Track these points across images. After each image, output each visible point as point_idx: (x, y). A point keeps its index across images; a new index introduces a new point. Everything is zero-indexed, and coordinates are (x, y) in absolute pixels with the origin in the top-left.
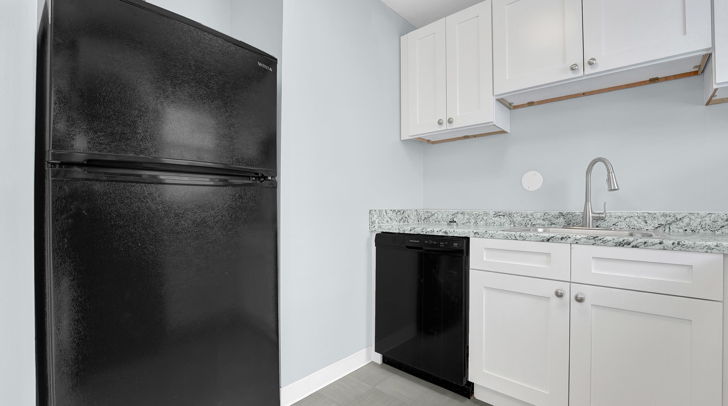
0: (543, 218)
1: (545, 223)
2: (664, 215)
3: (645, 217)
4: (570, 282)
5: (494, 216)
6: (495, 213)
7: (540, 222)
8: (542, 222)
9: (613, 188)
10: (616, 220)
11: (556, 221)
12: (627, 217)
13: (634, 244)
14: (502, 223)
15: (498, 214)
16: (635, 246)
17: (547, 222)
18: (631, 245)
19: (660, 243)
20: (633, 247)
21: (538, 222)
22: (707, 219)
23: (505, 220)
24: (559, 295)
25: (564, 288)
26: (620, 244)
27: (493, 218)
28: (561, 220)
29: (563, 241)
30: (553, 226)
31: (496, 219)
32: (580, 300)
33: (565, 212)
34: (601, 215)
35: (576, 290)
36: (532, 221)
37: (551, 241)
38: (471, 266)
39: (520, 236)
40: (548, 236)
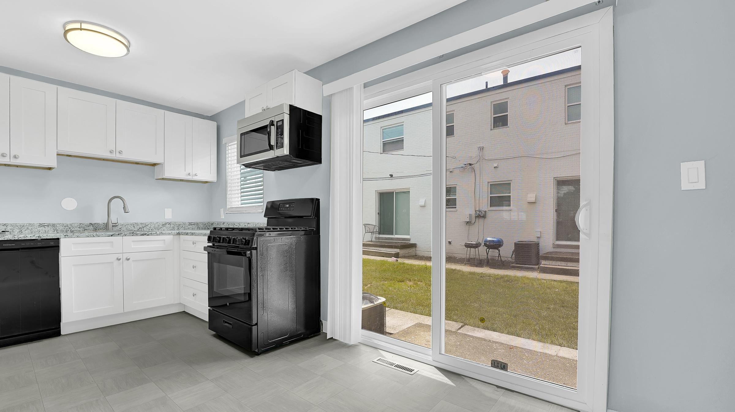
0: (79, 227)
1: (80, 229)
2: (142, 224)
3: (134, 225)
4: (123, 253)
5: (39, 226)
6: (40, 224)
7: (77, 229)
8: (79, 229)
9: (127, 212)
10: (121, 226)
11: (87, 228)
12: (126, 225)
13: (147, 234)
14: (47, 231)
15: (43, 225)
17: (82, 229)
19: (156, 233)
21: (76, 229)
22: (156, 225)
23: (49, 229)
24: (118, 260)
25: (120, 256)
26: (143, 235)
27: (38, 228)
28: (91, 227)
29: (119, 235)
31: (41, 228)
32: (128, 259)
33: (93, 222)
34: (116, 224)
35: (125, 256)
36: (71, 229)
39: (96, 235)
40: (111, 233)
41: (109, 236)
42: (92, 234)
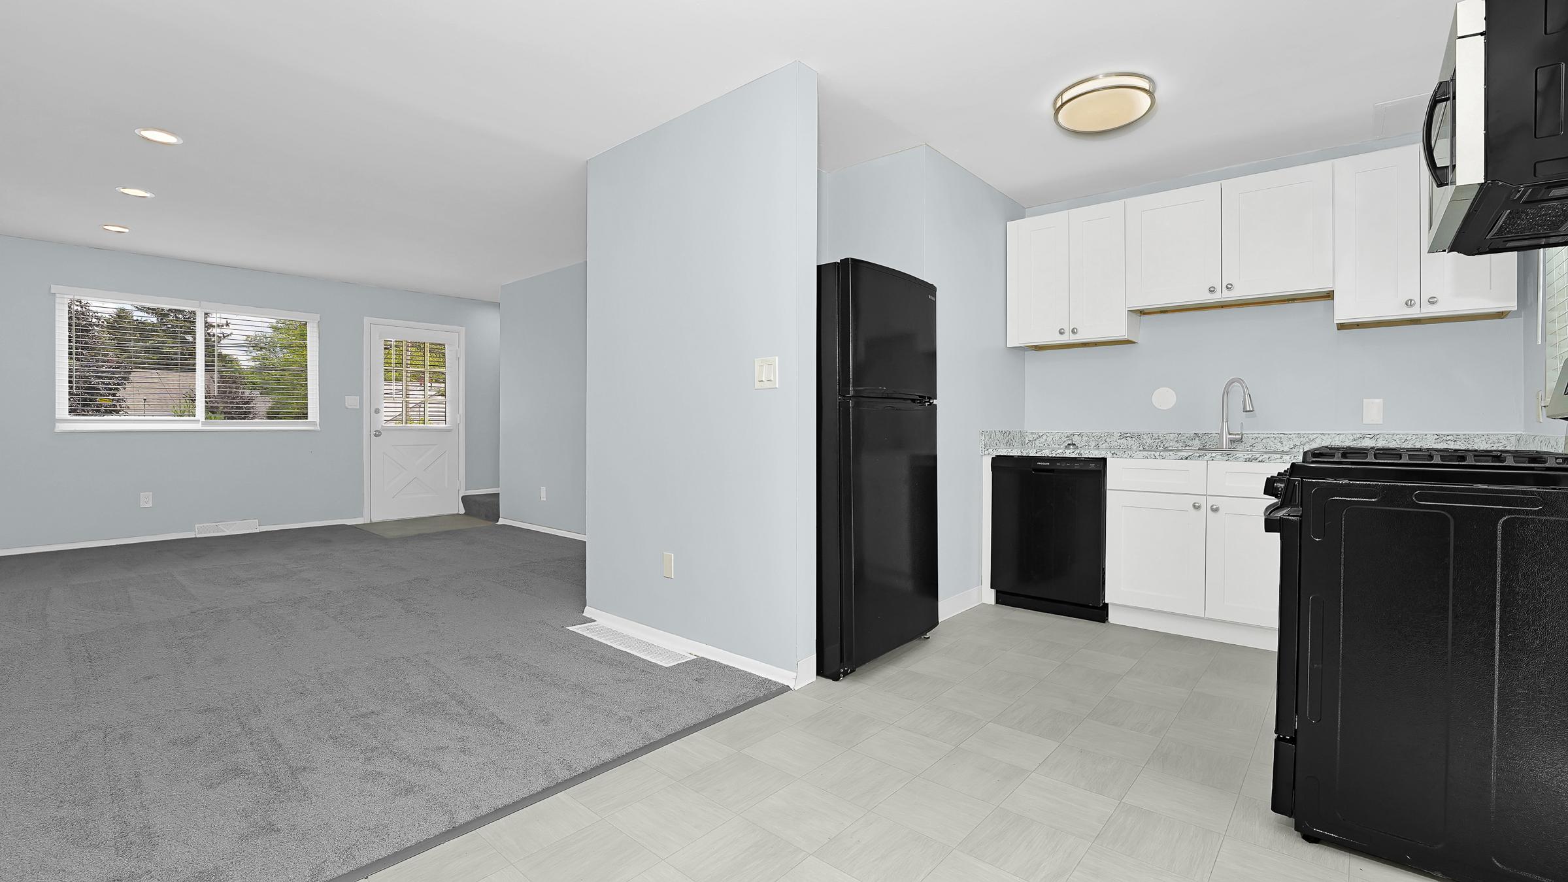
0: (1176, 439)
1: (1179, 445)
3: (1281, 438)
4: (1206, 495)
6: (1120, 435)
8: (1176, 445)
9: (1248, 410)
10: (1253, 441)
11: (1190, 443)
12: (1265, 439)
13: (1261, 459)
16: (1262, 461)
17: (1181, 444)
18: (1258, 460)
20: (1259, 462)
24: (1197, 507)
25: (1201, 501)
26: (1250, 460)
27: (1118, 441)
28: (1197, 441)
29: (1200, 458)
30: (1187, 448)
32: (1215, 510)
33: (1200, 432)
34: (1238, 437)
35: (1212, 501)
36: (1164, 443)
37: (1189, 458)
38: (1108, 487)
40: (1186, 454)
41: (1182, 459)
42: (1154, 452)
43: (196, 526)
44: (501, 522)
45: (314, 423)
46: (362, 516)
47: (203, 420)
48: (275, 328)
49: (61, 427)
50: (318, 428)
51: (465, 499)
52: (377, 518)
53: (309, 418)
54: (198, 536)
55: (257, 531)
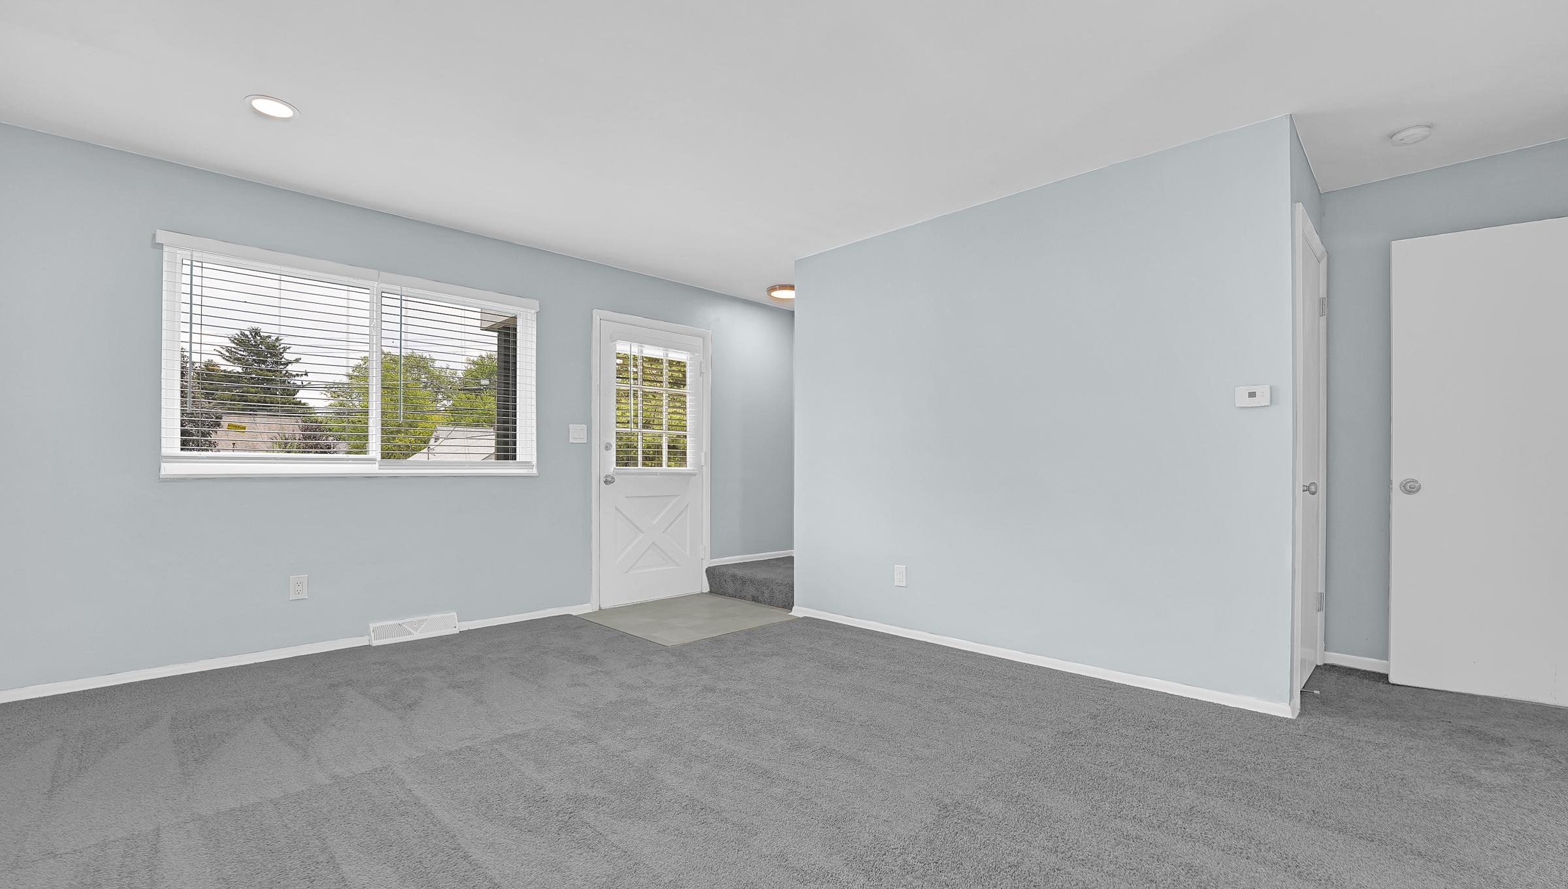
43: (372, 626)
44: (798, 611)
45: (527, 464)
46: (588, 601)
47: (380, 459)
48: (350, 376)
49: (168, 469)
50: (535, 471)
51: (711, 573)
52: (610, 601)
53: (518, 456)
54: (375, 643)
55: (456, 631)
